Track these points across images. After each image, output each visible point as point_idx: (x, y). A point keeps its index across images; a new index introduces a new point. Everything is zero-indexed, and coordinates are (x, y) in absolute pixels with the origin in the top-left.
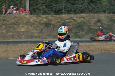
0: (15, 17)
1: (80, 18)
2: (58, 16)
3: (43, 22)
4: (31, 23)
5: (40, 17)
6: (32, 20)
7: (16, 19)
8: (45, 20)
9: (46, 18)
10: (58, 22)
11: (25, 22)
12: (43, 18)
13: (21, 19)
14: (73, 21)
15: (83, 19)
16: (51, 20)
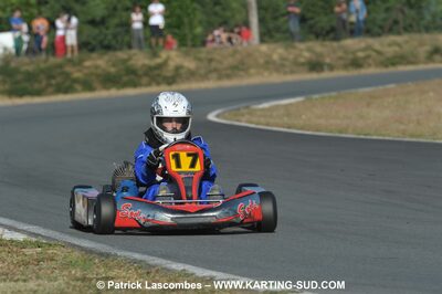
0: (235, 52)
1: (390, 45)
2: (335, 44)
3: (302, 60)
4: (274, 62)
5: (294, 48)
6: (275, 57)
7: (238, 57)
8: (307, 54)
9: (309, 50)
10: (340, 58)
11: (261, 61)
12: (301, 50)
13: (249, 55)
14: (374, 54)
15: (397, 49)
16: (321, 55)
